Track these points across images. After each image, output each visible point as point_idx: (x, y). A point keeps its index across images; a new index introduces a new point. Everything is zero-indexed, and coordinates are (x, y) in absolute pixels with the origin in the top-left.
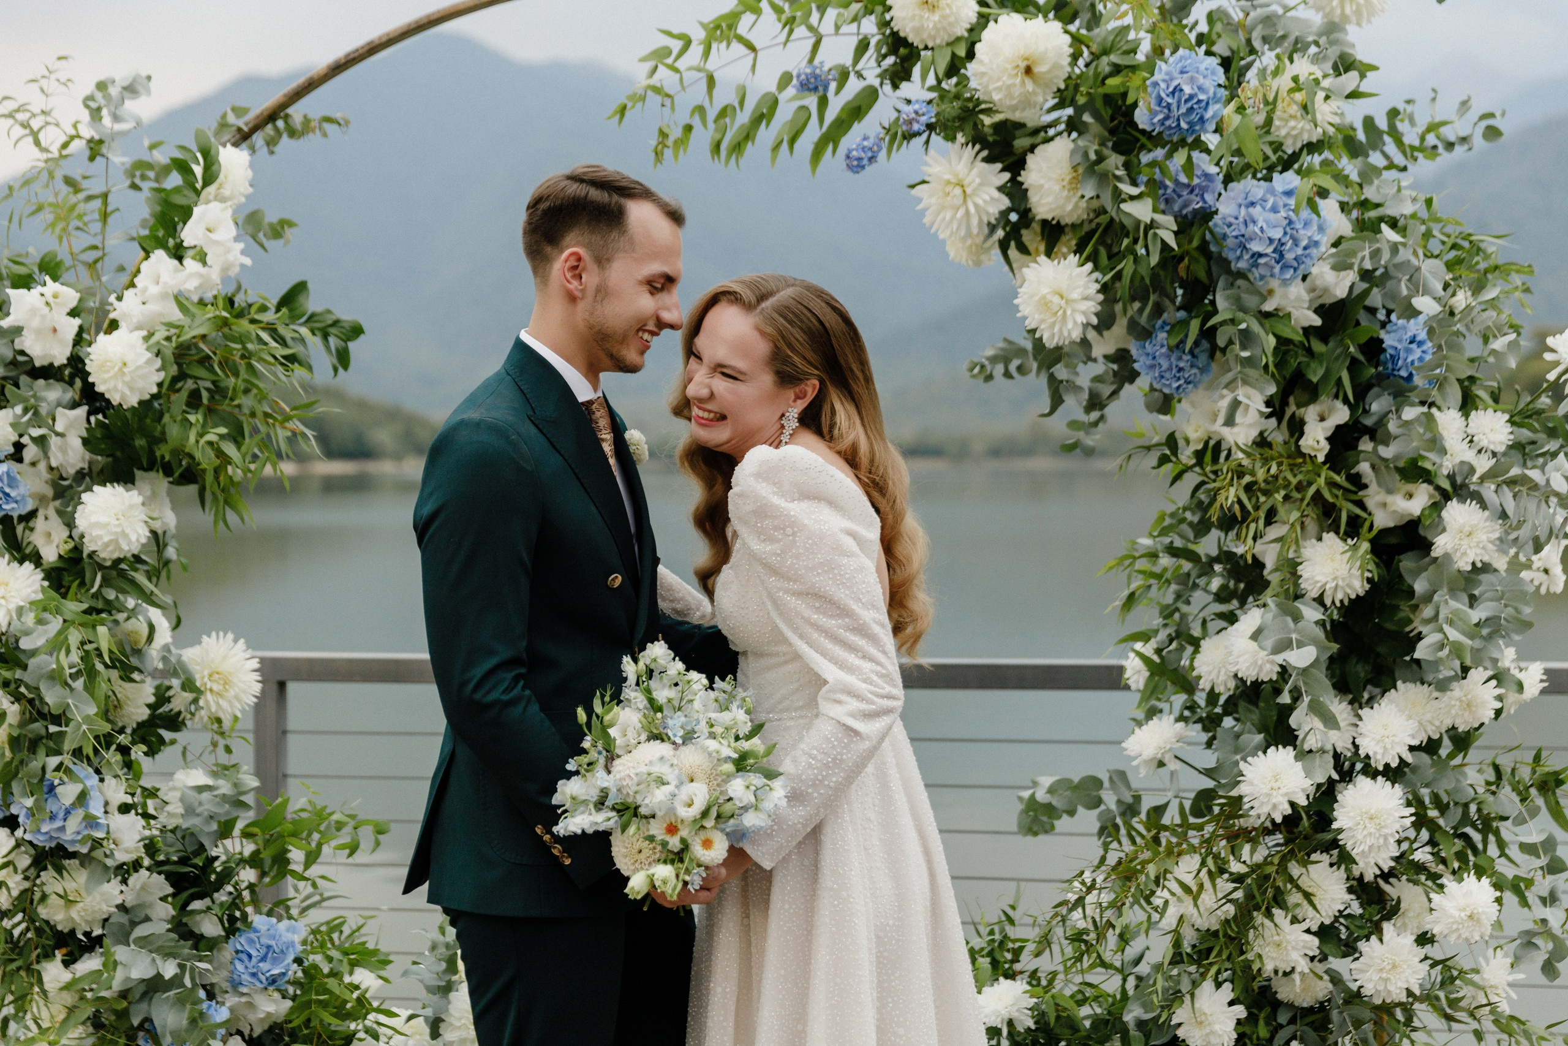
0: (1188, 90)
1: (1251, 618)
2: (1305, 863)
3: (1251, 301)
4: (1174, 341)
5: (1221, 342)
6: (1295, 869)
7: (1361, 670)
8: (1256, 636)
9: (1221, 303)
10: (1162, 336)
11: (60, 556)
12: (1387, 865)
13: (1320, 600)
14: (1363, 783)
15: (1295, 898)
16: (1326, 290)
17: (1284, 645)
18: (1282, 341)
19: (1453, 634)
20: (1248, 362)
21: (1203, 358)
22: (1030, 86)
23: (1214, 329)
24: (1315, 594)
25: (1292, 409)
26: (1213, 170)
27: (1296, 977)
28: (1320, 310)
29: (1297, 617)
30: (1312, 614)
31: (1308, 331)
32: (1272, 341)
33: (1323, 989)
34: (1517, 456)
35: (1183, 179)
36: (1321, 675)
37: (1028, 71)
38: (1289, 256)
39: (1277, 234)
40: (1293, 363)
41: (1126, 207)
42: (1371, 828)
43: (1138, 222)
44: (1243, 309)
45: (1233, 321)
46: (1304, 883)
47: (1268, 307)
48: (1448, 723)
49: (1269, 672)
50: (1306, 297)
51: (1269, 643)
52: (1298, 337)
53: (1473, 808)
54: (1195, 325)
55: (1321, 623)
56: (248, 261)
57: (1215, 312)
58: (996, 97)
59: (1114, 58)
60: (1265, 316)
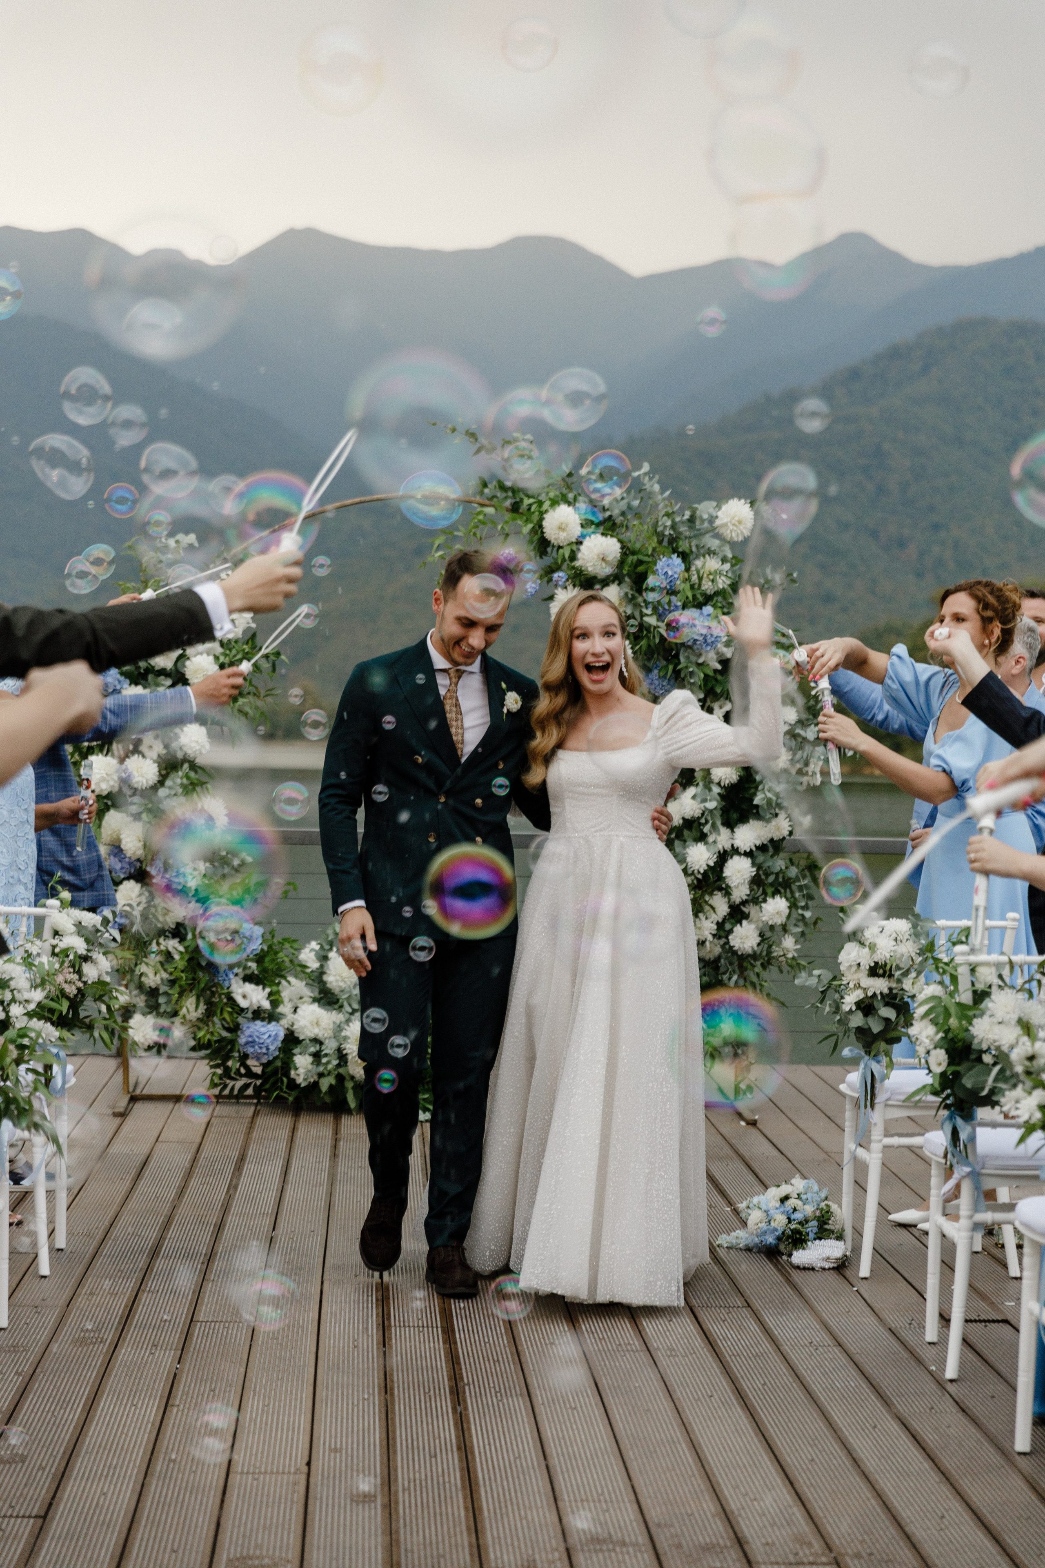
0: (670, 573)
1: (692, 791)
2: (711, 894)
3: (693, 658)
4: (662, 674)
5: (682, 675)
6: (707, 898)
7: (735, 816)
8: (694, 797)
9: (682, 659)
10: (656, 671)
11: (159, 756)
12: (745, 898)
13: (719, 784)
14: (736, 858)
15: (707, 908)
16: (723, 654)
17: (704, 801)
18: (706, 676)
19: (769, 795)
20: (693, 684)
21: (672, 681)
22: (604, 565)
23: (680, 671)
24: (717, 781)
25: (708, 703)
26: (679, 604)
27: (707, 943)
28: (721, 662)
29: (710, 790)
30: (716, 790)
31: (715, 671)
32: (702, 676)
33: (718, 950)
34: (799, 725)
35: (667, 607)
36: (718, 814)
37: (603, 559)
38: (709, 641)
39: (704, 631)
40: (710, 685)
41: (646, 619)
42: (739, 875)
43: (650, 625)
44: (691, 662)
45: (687, 667)
46: (711, 902)
47: (700, 661)
48: (770, 836)
49: (698, 813)
50: (715, 657)
51: (699, 800)
52: (711, 674)
53: (781, 876)
54: (671, 667)
55: (719, 794)
56: (254, 625)
57: (679, 663)
58: (590, 569)
59: (641, 557)
60: (699, 665)
